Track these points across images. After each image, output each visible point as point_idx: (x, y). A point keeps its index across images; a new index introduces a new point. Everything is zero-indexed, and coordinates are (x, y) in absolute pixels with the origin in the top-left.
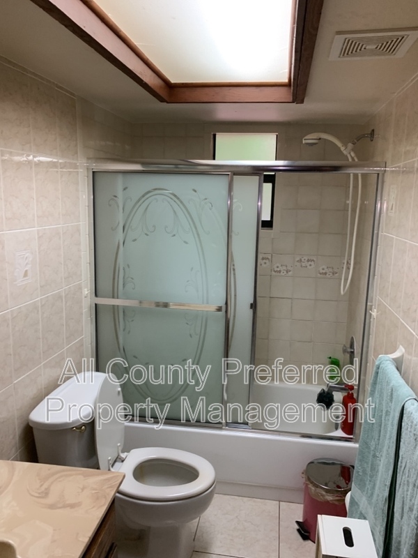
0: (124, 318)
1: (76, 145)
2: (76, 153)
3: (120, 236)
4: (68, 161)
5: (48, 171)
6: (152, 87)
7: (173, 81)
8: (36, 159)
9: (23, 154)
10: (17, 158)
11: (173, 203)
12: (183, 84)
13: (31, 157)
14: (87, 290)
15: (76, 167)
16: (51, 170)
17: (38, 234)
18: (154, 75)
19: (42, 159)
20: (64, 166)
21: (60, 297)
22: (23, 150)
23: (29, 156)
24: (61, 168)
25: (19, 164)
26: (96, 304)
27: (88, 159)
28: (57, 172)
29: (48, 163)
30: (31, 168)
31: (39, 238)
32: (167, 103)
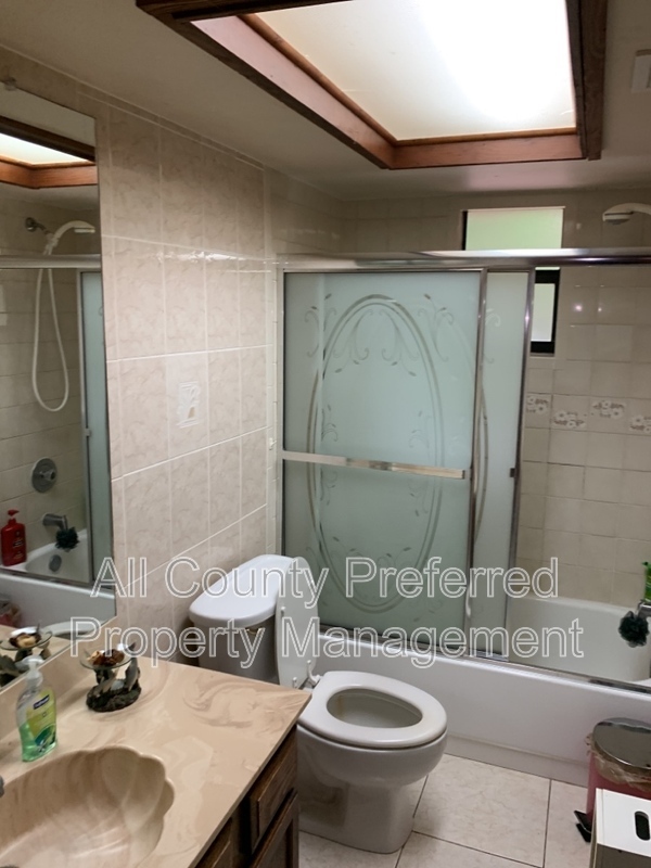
0: (322, 483)
1: (263, 236)
2: (263, 247)
3: (319, 364)
4: (251, 258)
5: (223, 274)
6: (368, 149)
7: (399, 137)
8: (208, 257)
9: (192, 251)
10: (184, 257)
11: (394, 315)
12: (414, 141)
13: (202, 255)
14: (273, 440)
15: (261, 266)
16: (228, 271)
17: (209, 359)
18: (370, 130)
19: (218, 256)
20: (244, 266)
21: (236, 448)
22: (192, 244)
23: (198, 252)
24: (241, 269)
25: (186, 265)
26: (284, 461)
27: (279, 255)
28: (235, 274)
29: (224, 261)
30: (202, 269)
31: (210, 364)
32: (390, 169)
